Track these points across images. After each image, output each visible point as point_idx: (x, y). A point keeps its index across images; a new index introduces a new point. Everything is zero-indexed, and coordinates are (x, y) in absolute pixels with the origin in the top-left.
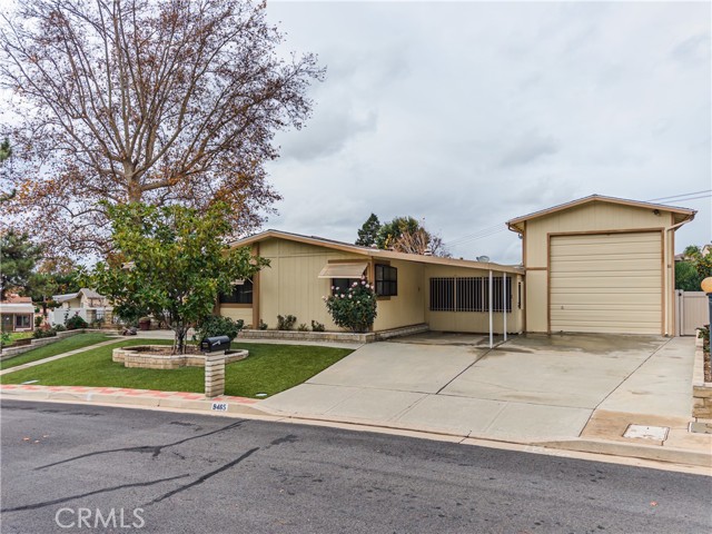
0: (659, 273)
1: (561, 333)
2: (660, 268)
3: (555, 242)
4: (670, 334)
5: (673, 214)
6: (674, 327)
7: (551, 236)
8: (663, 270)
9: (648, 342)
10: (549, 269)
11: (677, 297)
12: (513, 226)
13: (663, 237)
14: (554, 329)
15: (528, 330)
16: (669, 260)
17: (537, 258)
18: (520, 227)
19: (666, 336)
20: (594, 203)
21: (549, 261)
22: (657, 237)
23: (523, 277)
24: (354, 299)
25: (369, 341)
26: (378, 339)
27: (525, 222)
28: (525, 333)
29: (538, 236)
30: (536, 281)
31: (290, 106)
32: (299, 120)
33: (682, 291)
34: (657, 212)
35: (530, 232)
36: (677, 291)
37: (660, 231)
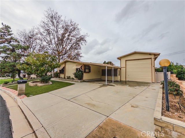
0: (151, 68)
1: (128, 81)
3: (127, 62)
4: (154, 82)
7: (126, 61)
8: (152, 67)
9: (147, 84)
10: (126, 67)
11: (156, 74)
12: (118, 58)
13: (152, 60)
14: (127, 80)
15: (121, 80)
16: (153, 65)
17: (123, 65)
18: (120, 59)
19: (153, 83)
20: (135, 53)
21: (126, 66)
22: (150, 60)
23: (120, 69)
24: (78, 73)
25: (81, 82)
26: (84, 81)
28: (121, 81)
29: (123, 60)
30: (123, 70)
31: (84, 41)
32: (86, 44)
33: (157, 72)
34: (150, 54)
35: (122, 60)
36: (156, 72)
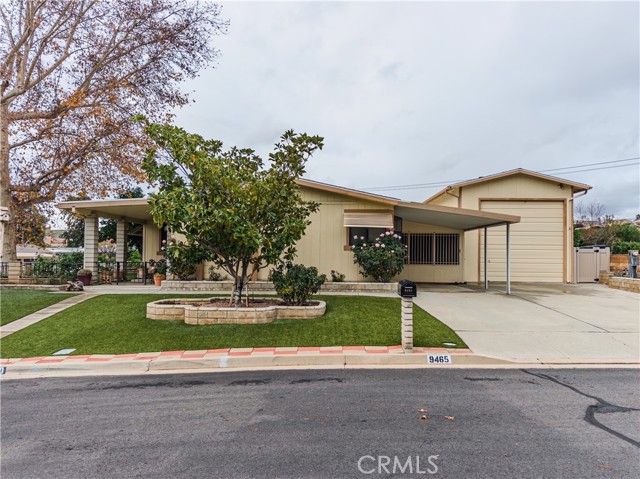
0: (562, 233)
2: (562, 229)
3: (484, 205)
4: (571, 281)
5: (572, 187)
6: (572, 276)
7: (481, 200)
8: (565, 232)
11: (575, 253)
13: (565, 206)
16: (569, 225)
20: (520, 175)
22: (560, 206)
27: (461, 189)
29: (471, 199)
33: (579, 248)
34: (562, 185)
35: (465, 196)
36: (575, 248)
37: (563, 201)
